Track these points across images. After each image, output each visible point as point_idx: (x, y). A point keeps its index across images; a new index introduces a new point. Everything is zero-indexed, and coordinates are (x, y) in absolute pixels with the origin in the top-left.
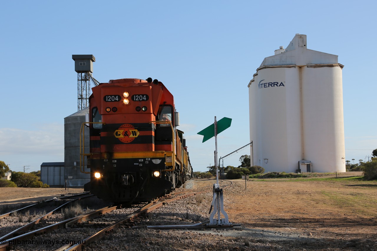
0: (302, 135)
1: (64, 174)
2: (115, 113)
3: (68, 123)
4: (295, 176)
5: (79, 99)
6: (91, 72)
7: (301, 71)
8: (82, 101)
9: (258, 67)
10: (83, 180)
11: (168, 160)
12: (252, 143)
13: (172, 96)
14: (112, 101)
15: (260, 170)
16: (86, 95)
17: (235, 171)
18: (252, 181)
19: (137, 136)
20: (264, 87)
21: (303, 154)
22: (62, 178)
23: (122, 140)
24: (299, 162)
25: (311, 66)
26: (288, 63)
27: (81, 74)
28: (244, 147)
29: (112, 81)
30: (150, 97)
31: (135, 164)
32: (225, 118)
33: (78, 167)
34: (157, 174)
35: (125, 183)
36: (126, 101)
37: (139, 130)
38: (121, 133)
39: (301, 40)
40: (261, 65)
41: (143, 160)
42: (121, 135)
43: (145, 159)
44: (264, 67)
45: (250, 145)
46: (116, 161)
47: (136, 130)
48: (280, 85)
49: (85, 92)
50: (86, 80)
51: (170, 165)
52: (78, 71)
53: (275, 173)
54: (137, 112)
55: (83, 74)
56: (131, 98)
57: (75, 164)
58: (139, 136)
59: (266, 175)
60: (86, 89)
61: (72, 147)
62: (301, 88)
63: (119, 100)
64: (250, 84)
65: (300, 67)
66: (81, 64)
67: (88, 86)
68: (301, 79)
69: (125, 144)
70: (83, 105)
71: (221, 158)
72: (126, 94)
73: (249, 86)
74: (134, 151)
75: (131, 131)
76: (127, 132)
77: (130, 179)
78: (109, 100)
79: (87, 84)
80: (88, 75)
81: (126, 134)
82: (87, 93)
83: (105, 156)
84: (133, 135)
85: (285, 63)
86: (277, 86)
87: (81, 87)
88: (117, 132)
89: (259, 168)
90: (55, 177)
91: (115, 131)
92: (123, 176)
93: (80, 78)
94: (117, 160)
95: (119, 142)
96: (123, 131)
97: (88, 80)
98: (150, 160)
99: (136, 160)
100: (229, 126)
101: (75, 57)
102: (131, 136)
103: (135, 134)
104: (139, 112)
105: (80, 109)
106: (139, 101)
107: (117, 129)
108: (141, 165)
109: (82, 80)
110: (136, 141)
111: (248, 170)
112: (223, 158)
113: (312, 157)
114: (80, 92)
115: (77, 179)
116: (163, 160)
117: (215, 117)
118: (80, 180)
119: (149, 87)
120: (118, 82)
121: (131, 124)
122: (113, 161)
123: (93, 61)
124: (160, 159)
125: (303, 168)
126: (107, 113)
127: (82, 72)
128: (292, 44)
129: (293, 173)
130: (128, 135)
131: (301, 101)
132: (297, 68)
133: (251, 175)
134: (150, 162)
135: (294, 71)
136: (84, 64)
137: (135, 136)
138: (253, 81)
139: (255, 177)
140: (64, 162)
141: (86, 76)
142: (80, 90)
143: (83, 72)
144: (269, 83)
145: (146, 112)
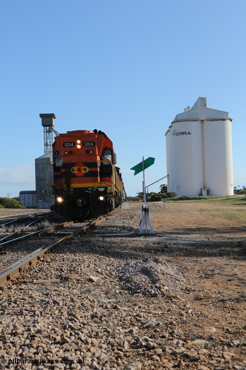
0: (204, 169)
1: (36, 199)
2: (71, 155)
3: (38, 163)
4: (199, 199)
5: (45, 145)
6: (53, 126)
7: (203, 124)
8: (47, 147)
9: (173, 121)
10: (50, 203)
11: (109, 188)
12: (168, 175)
13: (112, 143)
14: (69, 147)
15: (174, 194)
16: (50, 143)
17: (156, 196)
18: (169, 202)
19: (87, 172)
20: (177, 135)
21: (204, 183)
22: (35, 201)
23: (76, 174)
24: (201, 188)
25: (210, 120)
26: (193, 118)
27: (46, 128)
28: (162, 178)
29: (69, 132)
30: (96, 143)
31: (86, 191)
32: (150, 158)
33: (46, 194)
34: (102, 198)
35: (79, 205)
36: (79, 147)
37: (88, 167)
38: (76, 170)
39: (202, 101)
40: (174, 120)
41: (91, 188)
42: (76, 171)
43: (93, 188)
44: (176, 121)
45: (167, 177)
46: (72, 190)
47: (86, 167)
48: (188, 134)
49: (49, 140)
50: (49, 132)
51: (111, 192)
52: (44, 126)
53: (185, 197)
54: (87, 154)
55: (48, 128)
56: (82, 144)
57: (43, 192)
58: (88, 171)
59: (179, 198)
60: (50, 138)
61: (41, 180)
62: (203, 136)
63: (74, 146)
64: (167, 133)
65: (202, 121)
66: (46, 120)
67: (51, 136)
68: (202, 129)
69: (79, 177)
70: (48, 150)
71: (146, 187)
72: (79, 142)
73: (166, 135)
74: (86, 182)
75: (83, 168)
76: (80, 168)
77: (83, 202)
78: (67, 146)
79: (51, 135)
80: (51, 128)
81: (79, 170)
82: (51, 141)
83: (65, 186)
84: (84, 171)
85: (191, 118)
86: (186, 134)
87: (46, 137)
88: (73, 169)
89: (173, 193)
90: (29, 201)
91: (71, 168)
92: (78, 200)
93: (45, 131)
94: (73, 188)
95: (74, 176)
96: (77, 168)
97: (51, 132)
98: (96, 188)
99: (87, 189)
100: (153, 163)
101: (42, 116)
102: (83, 171)
103: (86, 170)
104: (89, 154)
105: (46, 153)
106: (88, 146)
107: (73, 167)
108: (90, 192)
109: (47, 132)
110: (86, 175)
111: (165, 195)
112: (148, 187)
113: (210, 185)
114: (46, 141)
115: (45, 202)
116: (106, 188)
117: (143, 157)
118: (47, 203)
119: (95, 136)
120: (73, 133)
121: (83, 163)
122: (70, 190)
123: (54, 118)
124: (103, 187)
125: (204, 193)
126: (65, 155)
127: (47, 126)
128: (196, 104)
129: (197, 197)
130: (80, 171)
131: (203, 145)
132: (200, 122)
133: (168, 199)
134: (97, 190)
135: (198, 123)
136: (48, 120)
137: (85, 172)
138: (169, 131)
139: (170, 200)
140: (35, 190)
141: (49, 129)
142: (46, 139)
144: (180, 133)
145: (93, 154)
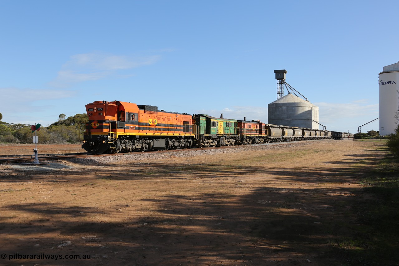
3: (270, 106)
6: (284, 79)
8: (279, 95)
11: (115, 136)
14: (91, 111)
16: (282, 92)
34: (104, 142)
42: (93, 125)
43: (101, 135)
46: (91, 136)
47: (98, 123)
51: (116, 138)
52: (277, 79)
54: (99, 115)
56: (97, 109)
66: (278, 75)
69: (94, 129)
72: (95, 108)
74: (97, 132)
75: (96, 123)
81: (95, 125)
91: (91, 123)
93: (278, 83)
95: (92, 128)
96: (93, 123)
97: (282, 83)
99: (98, 136)
101: (275, 72)
102: (96, 125)
103: (98, 125)
106: (100, 110)
108: (100, 138)
110: (98, 128)
119: (103, 105)
121: (97, 120)
123: (285, 73)
124: (107, 135)
134: (103, 136)
136: (281, 75)
143: (280, 79)
145: (102, 115)
